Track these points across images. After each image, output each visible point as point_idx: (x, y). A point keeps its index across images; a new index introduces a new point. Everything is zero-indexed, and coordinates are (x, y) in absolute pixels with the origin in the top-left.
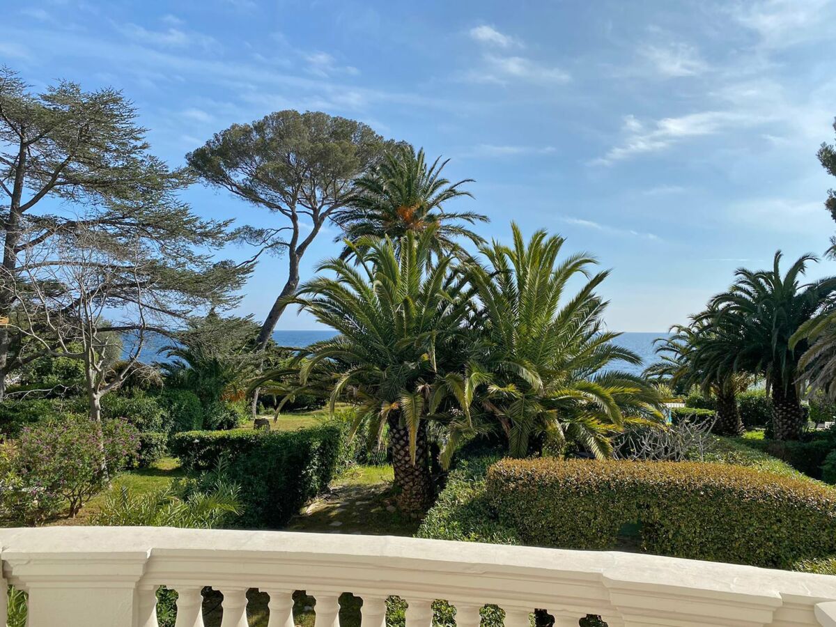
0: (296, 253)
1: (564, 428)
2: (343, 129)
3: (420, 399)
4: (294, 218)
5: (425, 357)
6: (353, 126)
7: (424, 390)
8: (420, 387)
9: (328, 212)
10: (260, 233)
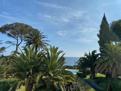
0: (17, 45)
1: (56, 84)
2: (27, 26)
3: (29, 79)
4: (17, 40)
5: (30, 71)
6: (28, 26)
7: (30, 77)
8: (29, 77)
9: (24, 39)
10: (11, 42)
